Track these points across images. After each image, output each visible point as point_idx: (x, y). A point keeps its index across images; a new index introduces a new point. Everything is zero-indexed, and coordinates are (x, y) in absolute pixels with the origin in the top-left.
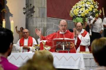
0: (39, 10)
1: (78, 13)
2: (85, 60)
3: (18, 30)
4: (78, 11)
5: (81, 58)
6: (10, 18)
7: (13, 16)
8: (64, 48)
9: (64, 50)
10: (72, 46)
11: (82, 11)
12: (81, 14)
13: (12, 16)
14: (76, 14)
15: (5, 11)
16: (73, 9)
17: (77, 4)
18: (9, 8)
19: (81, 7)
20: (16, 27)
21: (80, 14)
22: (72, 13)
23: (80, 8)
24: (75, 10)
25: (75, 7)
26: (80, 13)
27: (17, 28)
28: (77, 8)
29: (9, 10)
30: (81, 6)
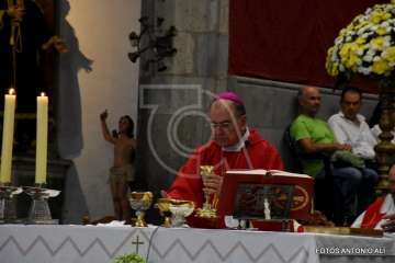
0: (196, 43)
1: (359, 61)
3: (111, 130)
4: (361, 52)
6: (82, 75)
7: (92, 66)
10: (301, 203)
11: (378, 53)
12: (371, 63)
13: (89, 69)
14: (351, 63)
15: (58, 47)
16: (338, 41)
17: (358, 23)
18: (79, 34)
19: (376, 35)
20: (104, 116)
21: (366, 64)
22: (334, 58)
23: (368, 40)
24: (348, 46)
25: (348, 31)
26: (368, 58)
27: (107, 120)
28: (355, 37)
29: (75, 41)
30: (375, 28)
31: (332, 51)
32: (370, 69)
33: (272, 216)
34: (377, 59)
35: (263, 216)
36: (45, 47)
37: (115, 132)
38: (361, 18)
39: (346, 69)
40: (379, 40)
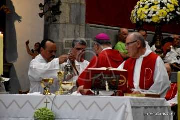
0: (71, 9)
1: (146, 17)
3: (31, 49)
4: (147, 12)
6: (17, 24)
11: (155, 13)
12: (152, 18)
13: (20, 21)
14: (142, 17)
16: (136, 7)
18: (15, 4)
19: (154, 5)
20: (28, 43)
21: (149, 18)
22: (134, 15)
23: (150, 7)
24: (141, 10)
25: (141, 3)
26: (150, 15)
28: (144, 6)
29: (13, 8)
30: (153, 1)
31: (134, 12)
34: (154, 15)
37: (33, 50)
39: (140, 20)
40: (155, 7)
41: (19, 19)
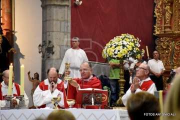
0: (60, 49)
1: (113, 54)
2: (122, 118)
3: (31, 77)
4: (113, 51)
5: (116, 117)
6: (21, 60)
7: (25, 57)
8: (93, 102)
9: (93, 104)
10: (104, 99)
11: (119, 51)
12: (117, 54)
13: (23, 58)
14: (110, 54)
15: (13, 51)
16: (106, 47)
17: (112, 42)
18: (20, 47)
19: (118, 46)
20: (29, 73)
21: (115, 55)
22: (105, 53)
23: (116, 47)
24: (109, 49)
25: (109, 44)
26: (116, 53)
27: (30, 74)
28: (111, 46)
29: (19, 49)
30: (117, 43)
31: (104, 51)
32: (116, 56)
33: (94, 104)
34: (118, 53)
35: (91, 104)
36: (9, 51)
37: (32, 78)
38: (112, 40)
39: (109, 56)
40: (119, 47)
41: (23, 56)
